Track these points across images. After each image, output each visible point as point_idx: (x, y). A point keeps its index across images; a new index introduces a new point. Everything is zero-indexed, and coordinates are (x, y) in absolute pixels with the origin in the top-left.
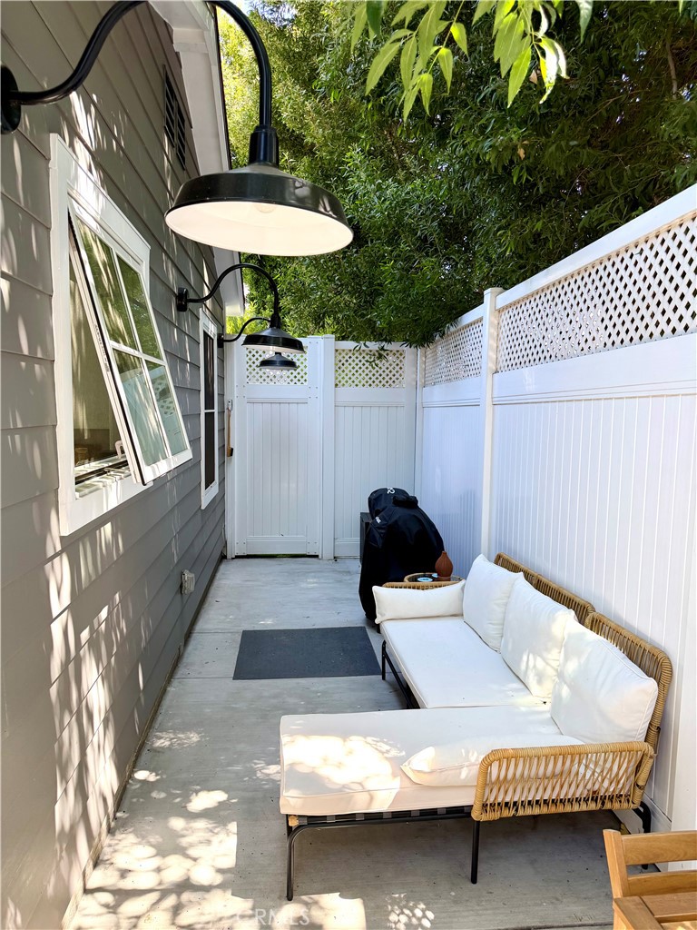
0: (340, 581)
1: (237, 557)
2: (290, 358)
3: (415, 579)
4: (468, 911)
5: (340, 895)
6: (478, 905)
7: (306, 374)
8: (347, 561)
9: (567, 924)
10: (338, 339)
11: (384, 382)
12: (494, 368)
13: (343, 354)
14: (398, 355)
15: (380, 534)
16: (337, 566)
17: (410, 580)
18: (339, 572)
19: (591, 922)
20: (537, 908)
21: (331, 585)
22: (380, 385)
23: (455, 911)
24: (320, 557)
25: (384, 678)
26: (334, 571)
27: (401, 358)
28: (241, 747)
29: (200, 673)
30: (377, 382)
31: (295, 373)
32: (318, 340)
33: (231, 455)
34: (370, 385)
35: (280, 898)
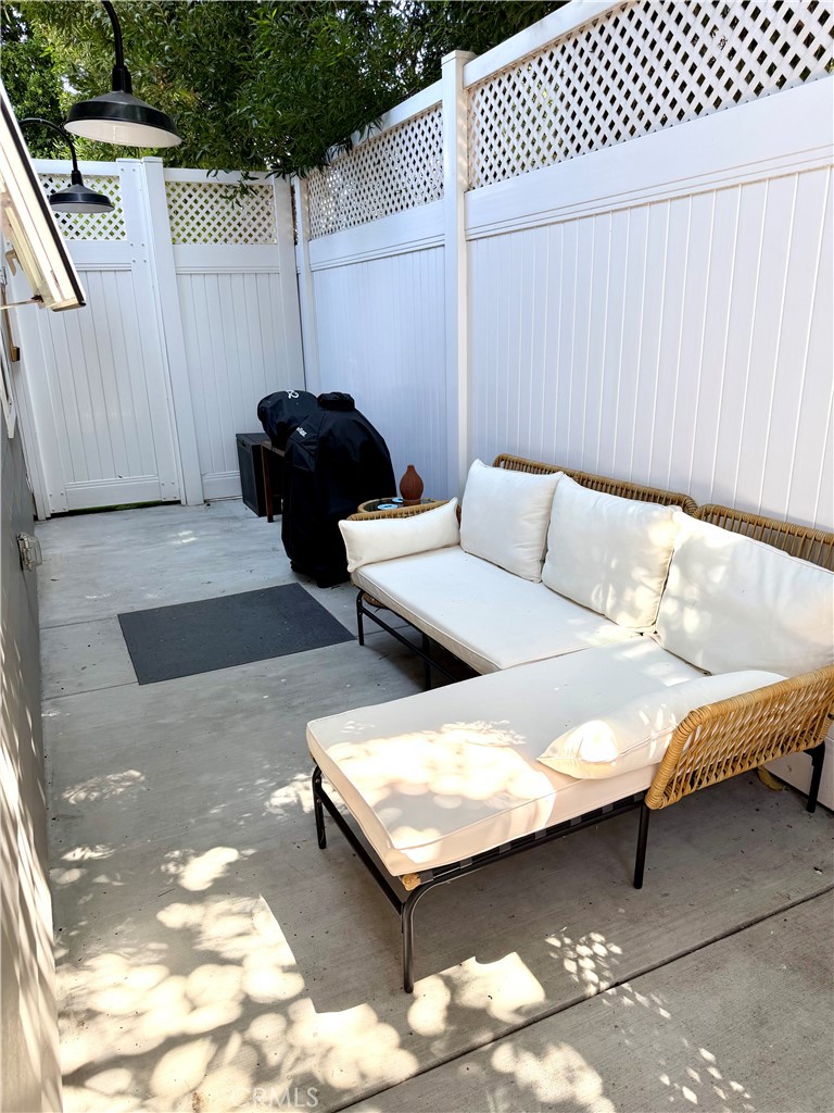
0: (228, 531)
1: (54, 516)
2: (96, 190)
3: (372, 508)
4: (654, 928)
5: (477, 960)
6: (662, 916)
7: (122, 222)
8: (225, 504)
9: (777, 909)
10: (165, 165)
11: (245, 235)
12: (465, 183)
13: (179, 190)
14: (261, 192)
15: (309, 451)
16: (212, 512)
17: (366, 508)
18: (222, 519)
19: (801, 897)
20: (731, 898)
21: (218, 537)
22: (241, 240)
23: (639, 935)
24: (183, 502)
25: (362, 643)
26: (213, 519)
27: (267, 197)
28: (205, 779)
29: (80, 685)
30: (236, 235)
31: (109, 216)
32: (134, 166)
33: (18, 359)
34: (226, 240)
35: (392, 993)
